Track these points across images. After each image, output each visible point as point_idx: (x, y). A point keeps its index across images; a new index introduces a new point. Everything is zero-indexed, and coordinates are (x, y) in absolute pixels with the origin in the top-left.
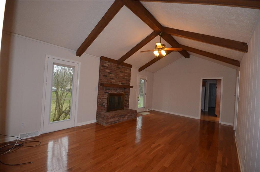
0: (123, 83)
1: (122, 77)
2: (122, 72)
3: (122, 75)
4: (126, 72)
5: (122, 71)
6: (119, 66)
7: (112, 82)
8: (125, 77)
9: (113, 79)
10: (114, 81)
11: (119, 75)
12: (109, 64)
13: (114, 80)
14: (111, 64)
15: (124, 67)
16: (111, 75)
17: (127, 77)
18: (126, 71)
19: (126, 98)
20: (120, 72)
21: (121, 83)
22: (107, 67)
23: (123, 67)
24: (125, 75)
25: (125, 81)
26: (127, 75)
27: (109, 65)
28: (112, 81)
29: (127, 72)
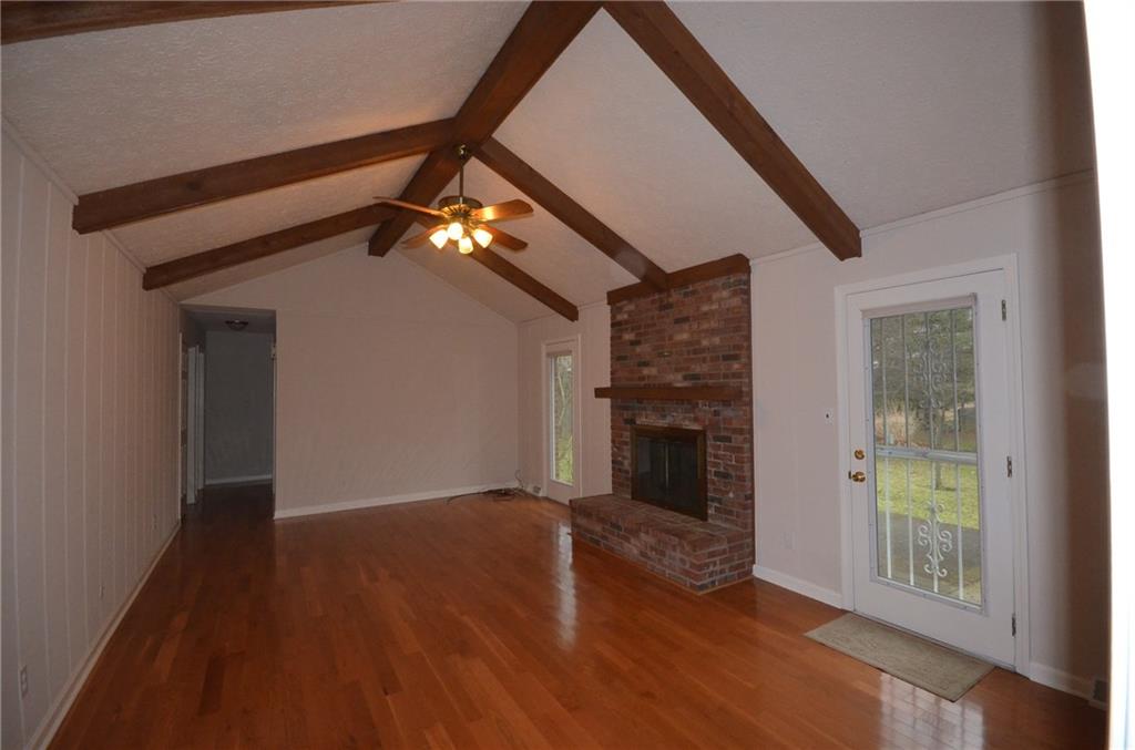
0: (695, 377)
1: (688, 343)
2: (686, 319)
3: (685, 336)
4: (706, 314)
5: (685, 314)
6: (669, 296)
7: (643, 378)
8: (705, 343)
9: (646, 364)
10: (653, 371)
11: (671, 338)
12: (631, 307)
13: (653, 366)
14: (637, 306)
15: (694, 292)
16: (638, 349)
17: (717, 340)
18: (705, 308)
19: (716, 456)
20: (678, 321)
21: (685, 378)
22: (626, 322)
23: (686, 295)
24: (707, 331)
25: (704, 360)
26: (714, 324)
27: (630, 313)
28: (646, 371)
29: (715, 307)
